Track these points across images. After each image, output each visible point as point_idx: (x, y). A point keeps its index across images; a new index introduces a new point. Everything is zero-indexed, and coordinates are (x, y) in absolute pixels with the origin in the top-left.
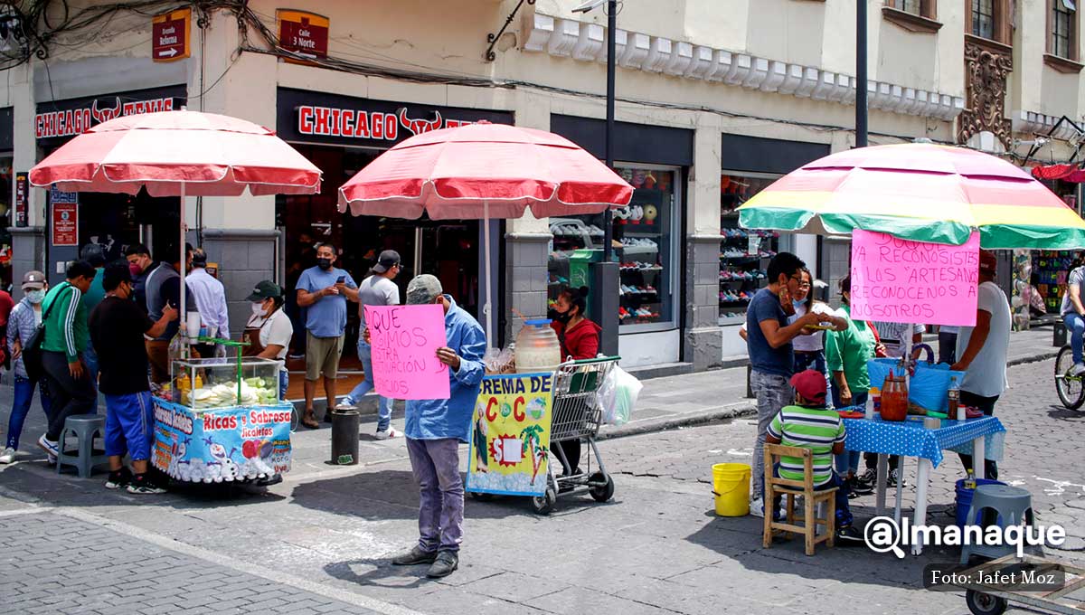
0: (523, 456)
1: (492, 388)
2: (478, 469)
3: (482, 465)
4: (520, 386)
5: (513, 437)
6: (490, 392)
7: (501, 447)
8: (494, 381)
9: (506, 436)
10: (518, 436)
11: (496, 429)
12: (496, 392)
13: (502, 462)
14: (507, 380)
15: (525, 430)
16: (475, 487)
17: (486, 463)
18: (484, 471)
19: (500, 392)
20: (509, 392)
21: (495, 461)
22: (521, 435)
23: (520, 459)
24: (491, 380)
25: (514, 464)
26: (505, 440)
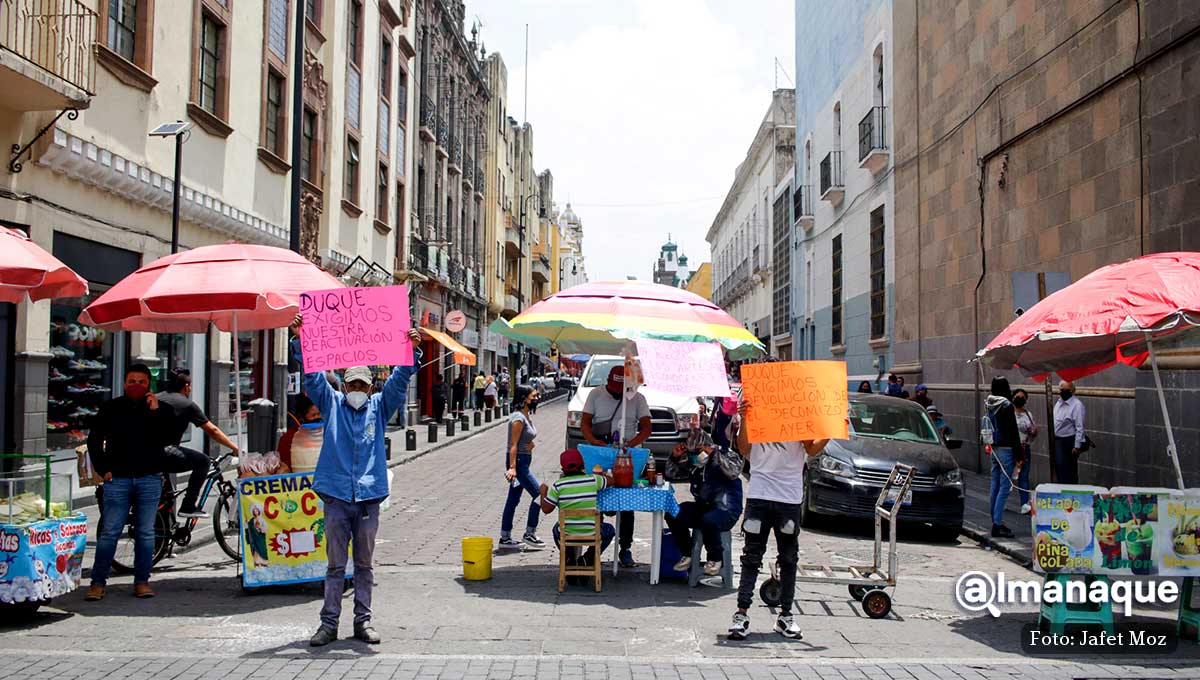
0: (317, 546)
1: (267, 488)
2: (256, 565)
3: (260, 560)
4: (305, 483)
5: (303, 530)
6: (265, 492)
7: (288, 540)
8: (270, 482)
9: (294, 530)
10: (308, 528)
11: (278, 525)
12: (272, 491)
13: (289, 554)
14: (288, 480)
15: (317, 522)
16: (256, 582)
17: (265, 557)
18: (265, 566)
19: (279, 491)
20: (290, 490)
21: (279, 554)
22: (312, 527)
23: (313, 549)
24: (266, 481)
25: (306, 554)
26: (291, 534)
